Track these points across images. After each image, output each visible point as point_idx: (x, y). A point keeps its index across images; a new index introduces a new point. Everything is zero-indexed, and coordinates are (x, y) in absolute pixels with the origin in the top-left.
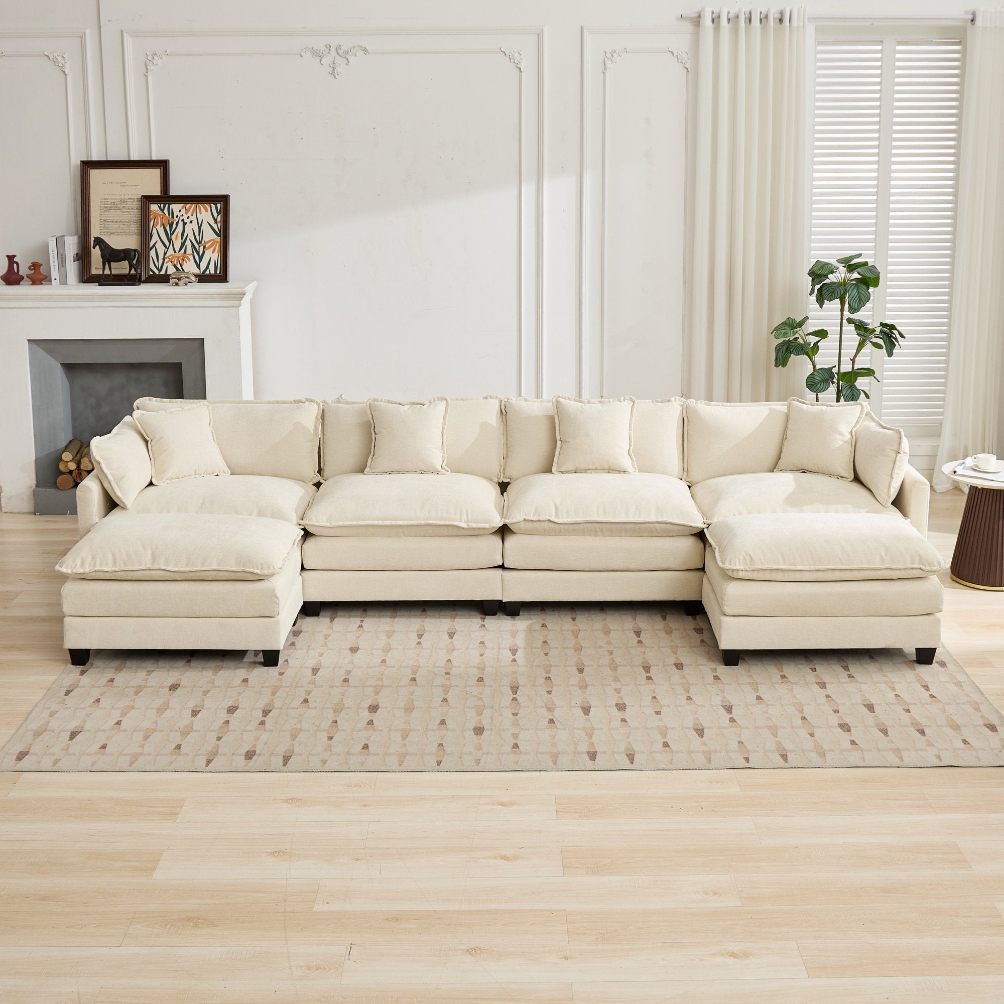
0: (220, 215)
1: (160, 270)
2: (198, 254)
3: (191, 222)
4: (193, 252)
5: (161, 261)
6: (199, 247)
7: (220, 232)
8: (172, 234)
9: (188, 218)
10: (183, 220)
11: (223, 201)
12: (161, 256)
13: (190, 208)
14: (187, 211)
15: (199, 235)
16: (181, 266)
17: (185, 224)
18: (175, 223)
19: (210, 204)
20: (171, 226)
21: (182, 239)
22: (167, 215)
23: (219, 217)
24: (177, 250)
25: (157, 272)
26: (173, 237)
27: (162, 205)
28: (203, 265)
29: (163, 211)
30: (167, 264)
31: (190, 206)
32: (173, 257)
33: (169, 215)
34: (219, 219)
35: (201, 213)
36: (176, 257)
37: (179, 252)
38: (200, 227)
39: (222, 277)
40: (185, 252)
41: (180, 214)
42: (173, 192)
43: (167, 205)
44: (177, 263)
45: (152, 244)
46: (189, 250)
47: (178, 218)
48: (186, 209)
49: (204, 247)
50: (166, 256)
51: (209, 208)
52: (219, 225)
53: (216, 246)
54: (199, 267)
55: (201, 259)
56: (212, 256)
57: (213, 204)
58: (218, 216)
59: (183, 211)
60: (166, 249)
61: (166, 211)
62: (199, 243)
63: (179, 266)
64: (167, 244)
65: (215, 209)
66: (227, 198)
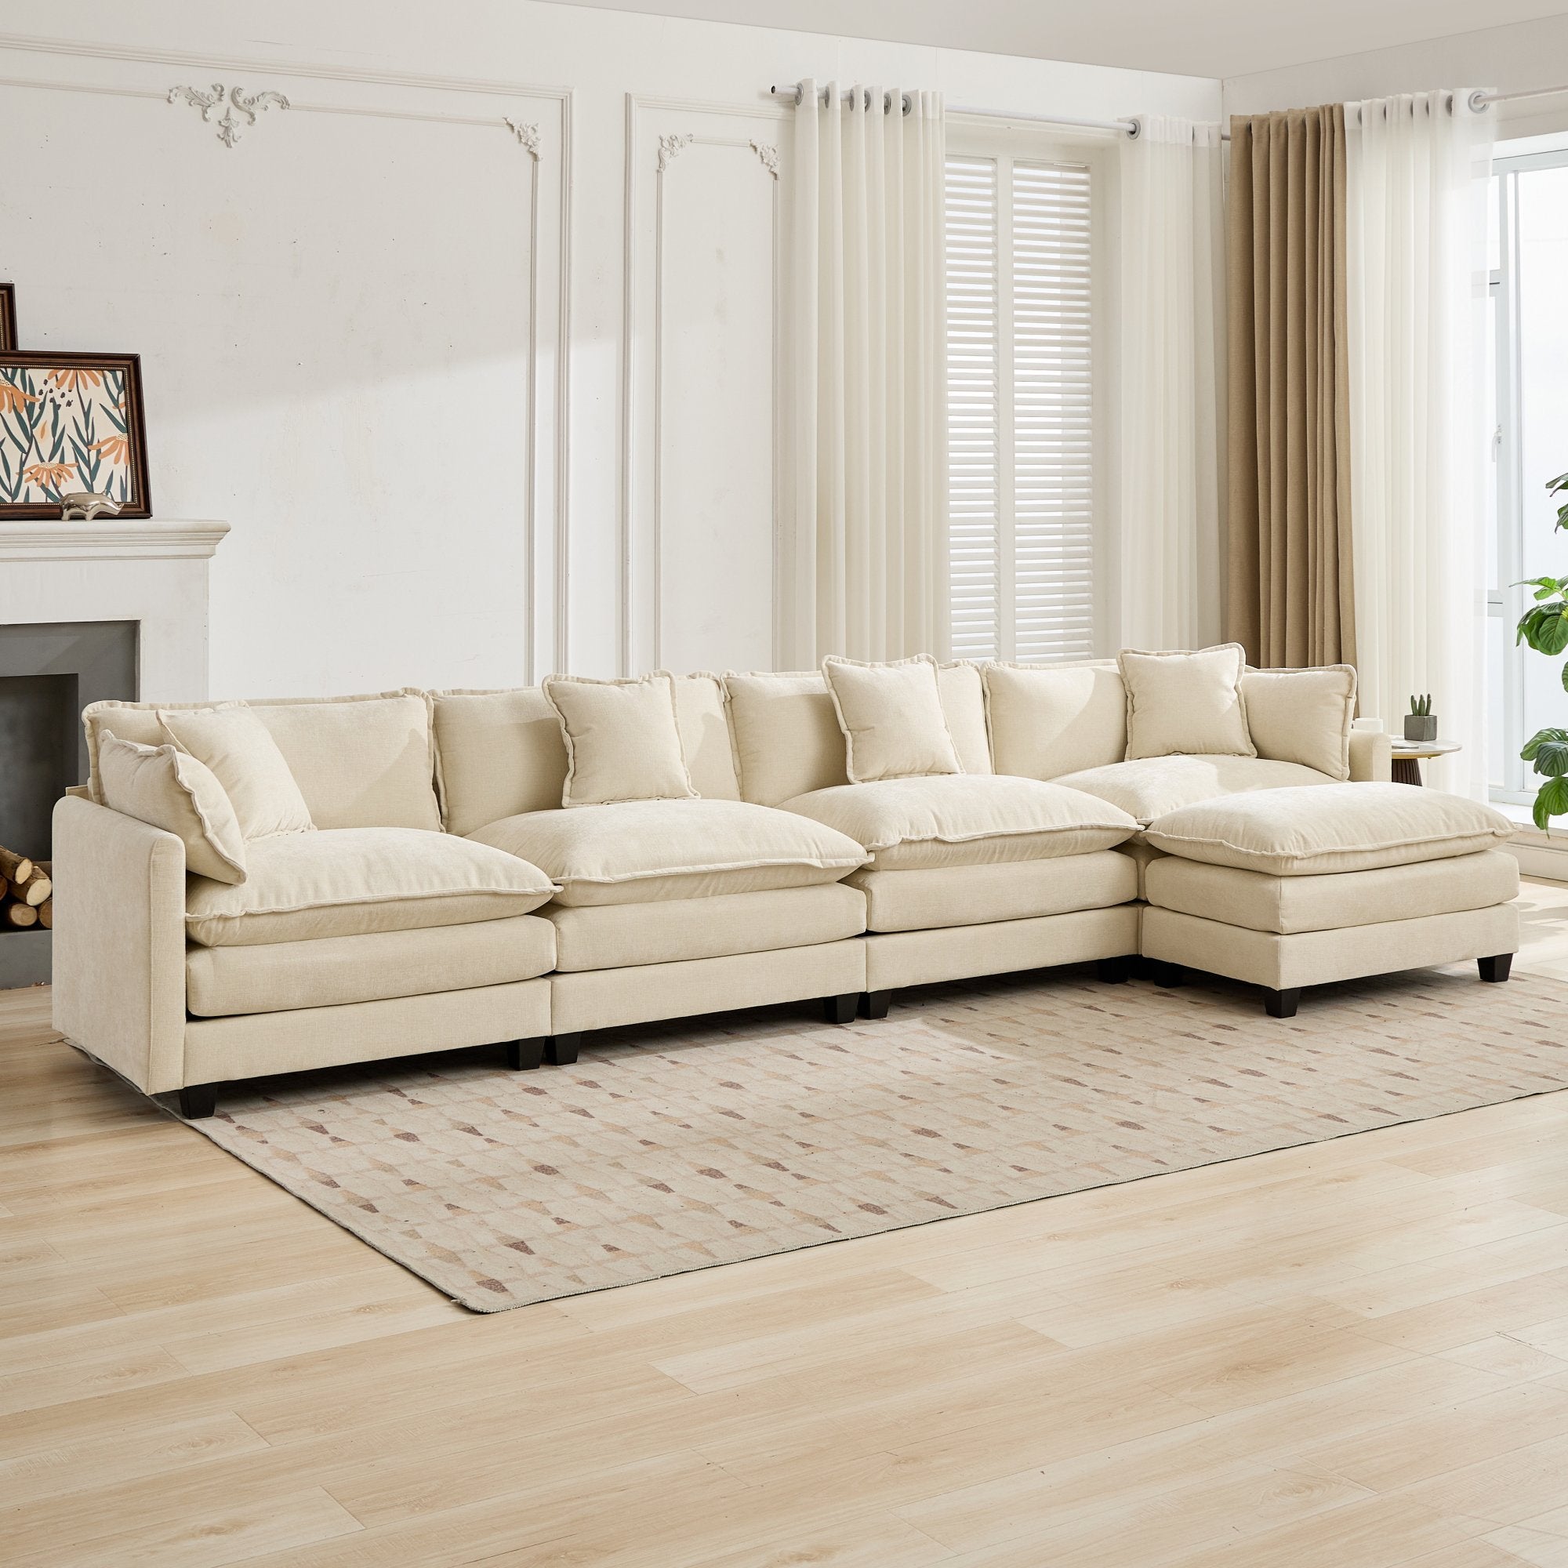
0: (123, 393)
1: (14, 496)
2: (88, 464)
3: (69, 404)
4: (77, 461)
5: (15, 478)
6: (89, 451)
7: (127, 422)
8: (33, 426)
9: (63, 395)
10: (52, 400)
11: (131, 365)
12: (14, 469)
13: (64, 377)
14: (60, 383)
15: (87, 429)
16: (56, 487)
17: (57, 407)
18: (37, 405)
19: (102, 370)
20: (30, 410)
21: (54, 436)
22: (22, 390)
23: (122, 395)
24: (46, 457)
25: (8, 499)
26: (36, 432)
27: (9, 371)
28: (99, 486)
29: (11, 381)
30: (29, 484)
31: (64, 373)
32: (39, 469)
33: (25, 390)
34: (122, 400)
35: (86, 388)
36: (46, 470)
37: (50, 460)
38: (87, 414)
39: (139, 506)
40: (62, 460)
41: (46, 389)
42: (23, 345)
43: (19, 370)
44: (47, 481)
46: (70, 458)
47: (44, 395)
48: (57, 380)
49: (99, 452)
50: (24, 469)
51: (101, 379)
52: (123, 410)
53: (120, 452)
54: (90, 488)
55: (93, 474)
56: (116, 468)
57: (109, 371)
58: (119, 393)
59: (52, 383)
60: (24, 455)
61: (18, 381)
62: (88, 444)
63: (52, 488)
64: (26, 445)
65: (113, 380)
66: (135, 360)
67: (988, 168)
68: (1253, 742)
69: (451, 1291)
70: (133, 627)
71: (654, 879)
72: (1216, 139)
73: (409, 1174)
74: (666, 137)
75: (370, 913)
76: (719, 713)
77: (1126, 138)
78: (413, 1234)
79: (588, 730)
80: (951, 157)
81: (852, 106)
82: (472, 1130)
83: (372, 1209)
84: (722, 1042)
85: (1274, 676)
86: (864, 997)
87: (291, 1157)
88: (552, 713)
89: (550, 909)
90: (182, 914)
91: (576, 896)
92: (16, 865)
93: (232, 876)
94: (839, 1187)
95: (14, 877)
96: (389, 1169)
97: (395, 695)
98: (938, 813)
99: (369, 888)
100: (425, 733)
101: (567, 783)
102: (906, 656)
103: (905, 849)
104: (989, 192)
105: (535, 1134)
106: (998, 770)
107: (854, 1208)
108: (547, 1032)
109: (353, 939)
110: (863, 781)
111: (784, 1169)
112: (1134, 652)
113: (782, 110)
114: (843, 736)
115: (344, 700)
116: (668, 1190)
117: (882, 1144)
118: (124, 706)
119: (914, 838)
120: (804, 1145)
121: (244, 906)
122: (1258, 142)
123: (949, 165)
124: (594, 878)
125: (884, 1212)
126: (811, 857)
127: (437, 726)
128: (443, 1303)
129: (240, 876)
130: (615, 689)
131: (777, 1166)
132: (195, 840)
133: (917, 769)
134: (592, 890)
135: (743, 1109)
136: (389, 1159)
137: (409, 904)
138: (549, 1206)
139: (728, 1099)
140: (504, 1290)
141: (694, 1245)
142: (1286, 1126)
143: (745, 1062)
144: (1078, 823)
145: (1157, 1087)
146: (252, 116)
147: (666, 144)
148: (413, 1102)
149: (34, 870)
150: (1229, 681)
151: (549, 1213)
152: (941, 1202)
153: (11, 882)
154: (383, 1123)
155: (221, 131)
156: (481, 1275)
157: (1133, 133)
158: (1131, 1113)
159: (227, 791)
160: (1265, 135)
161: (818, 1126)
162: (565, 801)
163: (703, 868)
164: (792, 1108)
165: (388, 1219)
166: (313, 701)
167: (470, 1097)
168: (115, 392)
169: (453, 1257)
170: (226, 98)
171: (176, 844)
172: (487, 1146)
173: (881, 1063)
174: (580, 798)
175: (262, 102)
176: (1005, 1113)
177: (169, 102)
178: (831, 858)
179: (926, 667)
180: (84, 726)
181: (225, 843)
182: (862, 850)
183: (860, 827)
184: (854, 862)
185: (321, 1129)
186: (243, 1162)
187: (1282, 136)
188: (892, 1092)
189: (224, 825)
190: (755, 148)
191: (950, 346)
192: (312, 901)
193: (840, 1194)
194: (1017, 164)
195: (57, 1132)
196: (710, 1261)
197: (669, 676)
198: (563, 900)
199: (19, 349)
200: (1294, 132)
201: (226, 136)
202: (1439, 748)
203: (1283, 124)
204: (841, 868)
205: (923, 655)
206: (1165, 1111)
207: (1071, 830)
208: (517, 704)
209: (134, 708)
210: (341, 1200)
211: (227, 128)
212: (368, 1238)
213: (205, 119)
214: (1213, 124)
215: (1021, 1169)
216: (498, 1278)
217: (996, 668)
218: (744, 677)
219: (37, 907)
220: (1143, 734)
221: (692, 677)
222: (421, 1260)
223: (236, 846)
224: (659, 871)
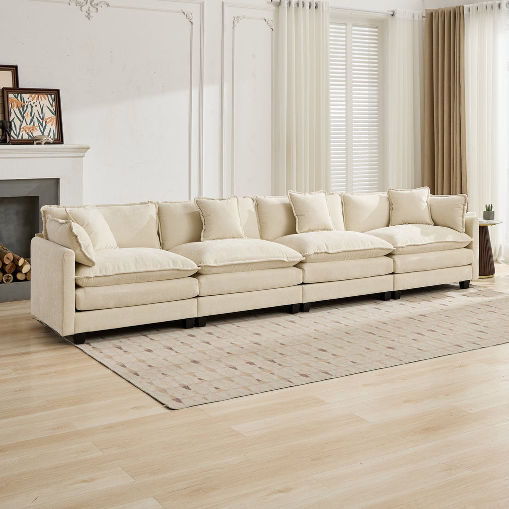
0: (54, 101)
1: (18, 136)
2: (42, 126)
3: (36, 106)
4: (39, 125)
5: (18, 131)
6: (43, 121)
7: (55, 112)
8: (24, 113)
9: (34, 103)
10: (31, 104)
11: (56, 93)
12: (18, 127)
13: (34, 97)
14: (33, 99)
15: (42, 114)
16: (32, 134)
17: (32, 107)
18: (25, 106)
19: (47, 95)
20: (23, 108)
21: (31, 116)
24: (28, 124)
25: (16, 138)
26: (25, 115)
27: (16, 95)
28: (46, 133)
29: (17, 98)
30: (23, 132)
31: (35, 95)
32: (26, 128)
33: (21, 101)
34: (54, 104)
35: (42, 100)
36: (28, 128)
37: (30, 124)
38: (42, 109)
39: (60, 140)
40: (34, 125)
41: (28, 101)
42: (21, 86)
43: (19, 95)
44: (29, 132)
45: (11, 119)
46: (36, 124)
47: (28, 103)
49: (46, 122)
50: (21, 127)
51: (47, 98)
52: (54, 108)
53: (53, 121)
54: (43, 134)
55: (44, 129)
56: (52, 127)
57: (49, 95)
59: (30, 99)
60: (21, 123)
61: (19, 98)
62: (42, 119)
63: (30, 134)
64: (22, 119)
65: (51, 98)
66: (58, 91)
67: (344, 27)
68: (432, 220)
69: (163, 402)
70: (57, 181)
71: (232, 265)
72: (421, 17)
73: (149, 363)
74: (236, 16)
75: (137, 276)
76: (253, 210)
77: (390, 17)
78: (151, 383)
79: (209, 215)
80: (331, 23)
81: (298, 6)
82: (171, 349)
83: (137, 375)
84: (255, 319)
85: (440, 198)
86: (302, 305)
87: (110, 357)
88: (197, 209)
89: (197, 275)
90: (74, 276)
91: (205, 271)
92: (18, 260)
93: (90, 264)
94: (293, 368)
95: (18, 264)
96: (143, 361)
97: (145, 203)
98: (327, 244)
99: (136, 268)
100: (155, 216)
101: (202, 233)
102: (316, 191)
103: (315, 255)
104: (344, 35)
105: (192, 350)
106: (347, 229)
107: (297, 375)
108: (196, 316)
109: (131, 285)
110: (301, 233)
111: (275, 362)
112: (393, 190)
113: (274, 7)
114: (295, 217)
115: (128, 205)
116: (236, 369)
117: (308, 354)
118: (55, 207)
119: (319, 252)
120: (281, 354)
121: (94, 273)
122: (435, 18)
123: (331, 26)
124: (211, 265)
125: (308, 377)
126: (284, 258)
127: (159, 213)
128: (161, 406)
129: (93, 264)
130: (219, 201)
131: (273, 361)
132: (78, 251)
133: (320, 228)
134: (210, 269)
135: (261, 342)
136: (143, 358)
137: (149, 273)
138: (197, 374)
139: (256, 339)
140: (181, 402)
141: (245, 388)
142: (442, 348)
143: (261, 326)
144: (373, 247)
145: (400, 336)
146: (97, 9)
147: (236, 19)
148: (151, 339)
149: (24, 261)
150: (425, 199)
151: (196, 376)
152: (327, 373)
153: (17, 265)
154: (141, 346)
155: (87, 14)
156: (174, 397)
157: (393, 15)
158: (391, 344)
159: (89, 235)
160: (437, 16)
161: (286, 348)
162: (202, 239)
163: (248, 261)
164: (277, 342)
165: (142, 378)
166: (118, 205)
167: (170, 338)
168: (51, 102)
169: (164, 391)
170: (89, 3)
171: (72, 253)
172: (176, 354)
173: (307, 327)
174: (207, 238)
175: (101, 5)
176: (349, 344)
177: (69, 4)
178: (291, 258)
179: (323, 194)
180: (41, 213)
181: (88, 253)
182: (301, 255)
183: (301, 248)
184: (298, 260)
185: (120, 348)
186: (94, 359)
187: (443, 16)
188: (311, 336)
189: (88, 247)
190: (266, 20)
191: (331, 87)
192: (117, 272)
193: (294, 370)
194: (354, 26)
195: (32, 349)
196: (250, 393)
197: (237, 197)
198: (200, 272)
199: (20, 87)
200: (447, 15)
201: (88, 16)
202: (495, 222)
203: (443, 12)
204: (294, 262)
205: (322, 190)
206: (402, 343)
207: (371, 249)
208: (186, 207)
209: (58, 207)
210: (127, 372)
211: (89, 14)
212: (136, 384)
213: (82, 11)
214: (420, 12)
215: (354, 363)
216: (179, 398)
217: (346, 195)
218: (262, 197)
219: (26, 274)
220: (395, 217)
221: (244, 197)
222: (154, 392)
223: (92, 254)
224: (233, 263)
